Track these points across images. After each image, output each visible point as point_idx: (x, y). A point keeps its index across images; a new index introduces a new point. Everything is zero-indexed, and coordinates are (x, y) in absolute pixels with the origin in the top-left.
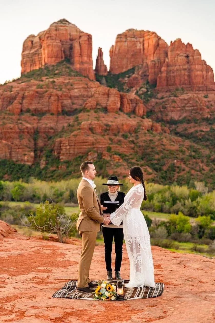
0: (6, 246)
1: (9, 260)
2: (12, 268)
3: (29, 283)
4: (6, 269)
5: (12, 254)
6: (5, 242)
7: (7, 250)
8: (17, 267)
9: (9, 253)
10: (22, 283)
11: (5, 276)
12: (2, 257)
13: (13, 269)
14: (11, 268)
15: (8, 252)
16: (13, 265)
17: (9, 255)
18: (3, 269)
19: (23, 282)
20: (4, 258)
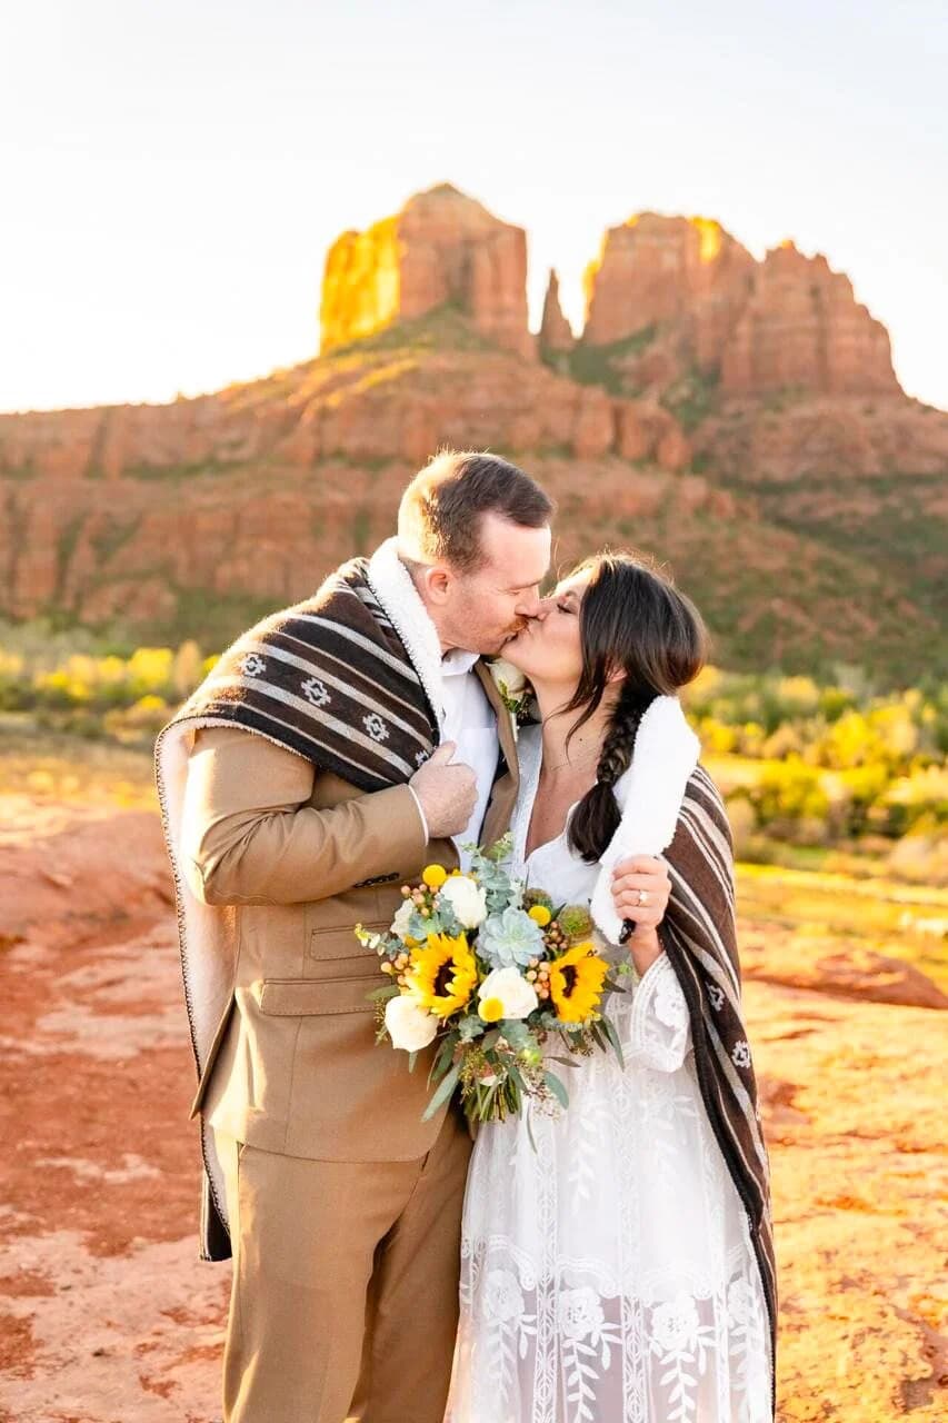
0: (146, 979)
1: (133, 1084)
2: (132, 1159)
3: (192, 1353)
4: (93, 1170)
5: (162, 1036)
6: (157, 946)
7: (148, 1007)
8: (158, 1153)
9: (149, 1032)
10: (144, 1349)
11: (59, 1248)
12: (106, 1063)
13: (136, 1167)
14: (123, 1166)
15: (146, 1022)
16: (143, 1133)
17: (149, 1042)
18: (68, 1172)
19: (150, 1340)
20: (108, 1072)
